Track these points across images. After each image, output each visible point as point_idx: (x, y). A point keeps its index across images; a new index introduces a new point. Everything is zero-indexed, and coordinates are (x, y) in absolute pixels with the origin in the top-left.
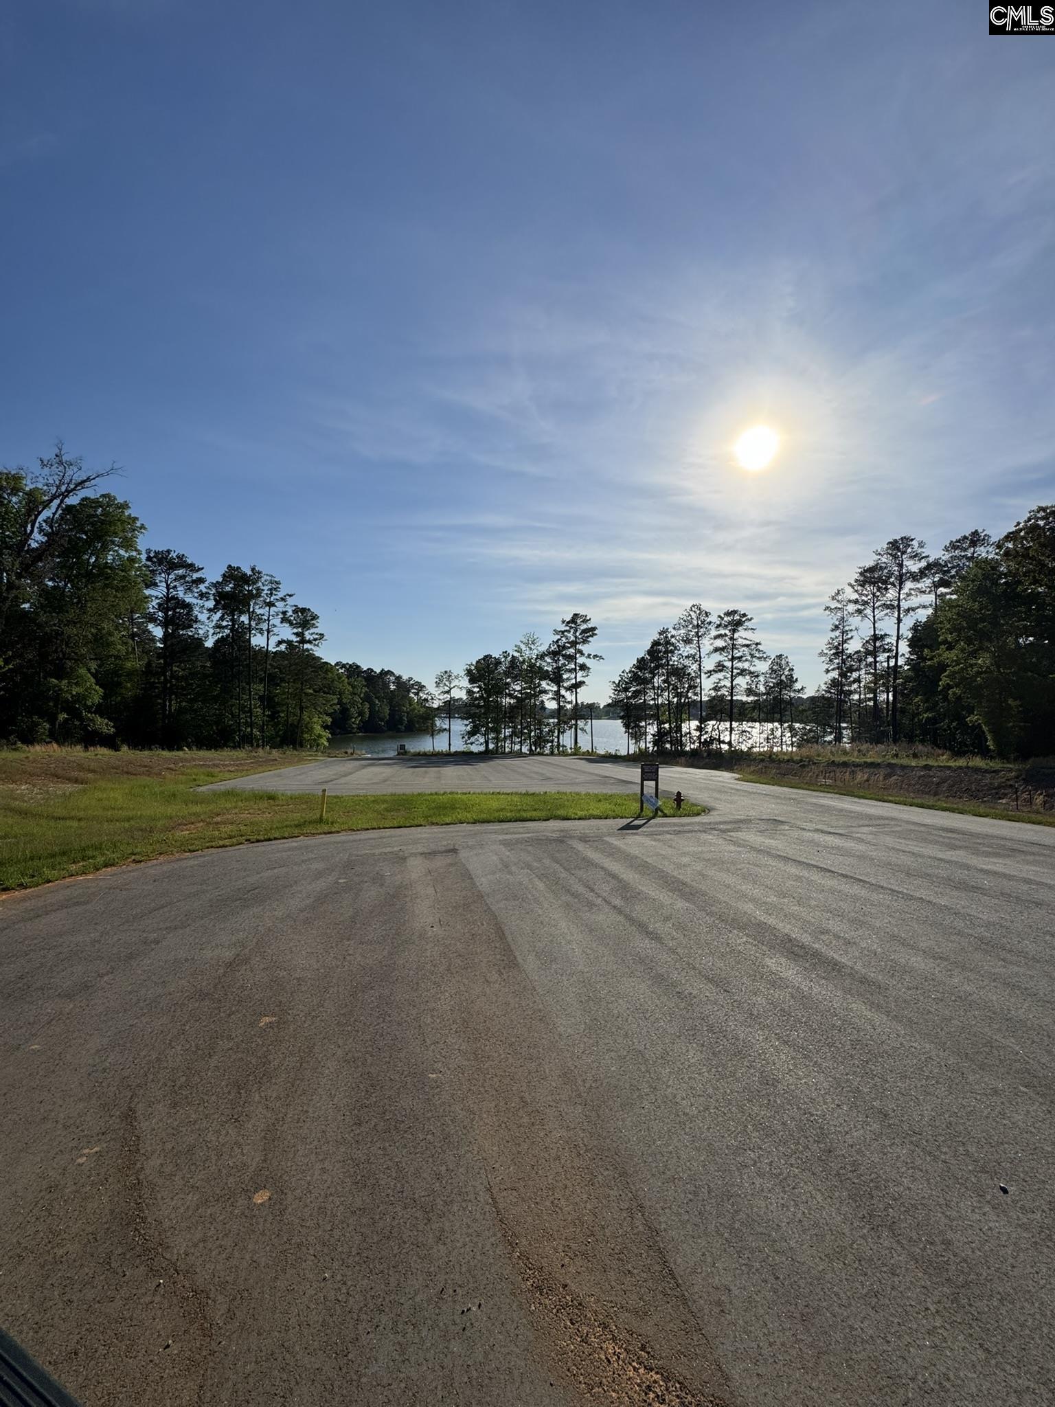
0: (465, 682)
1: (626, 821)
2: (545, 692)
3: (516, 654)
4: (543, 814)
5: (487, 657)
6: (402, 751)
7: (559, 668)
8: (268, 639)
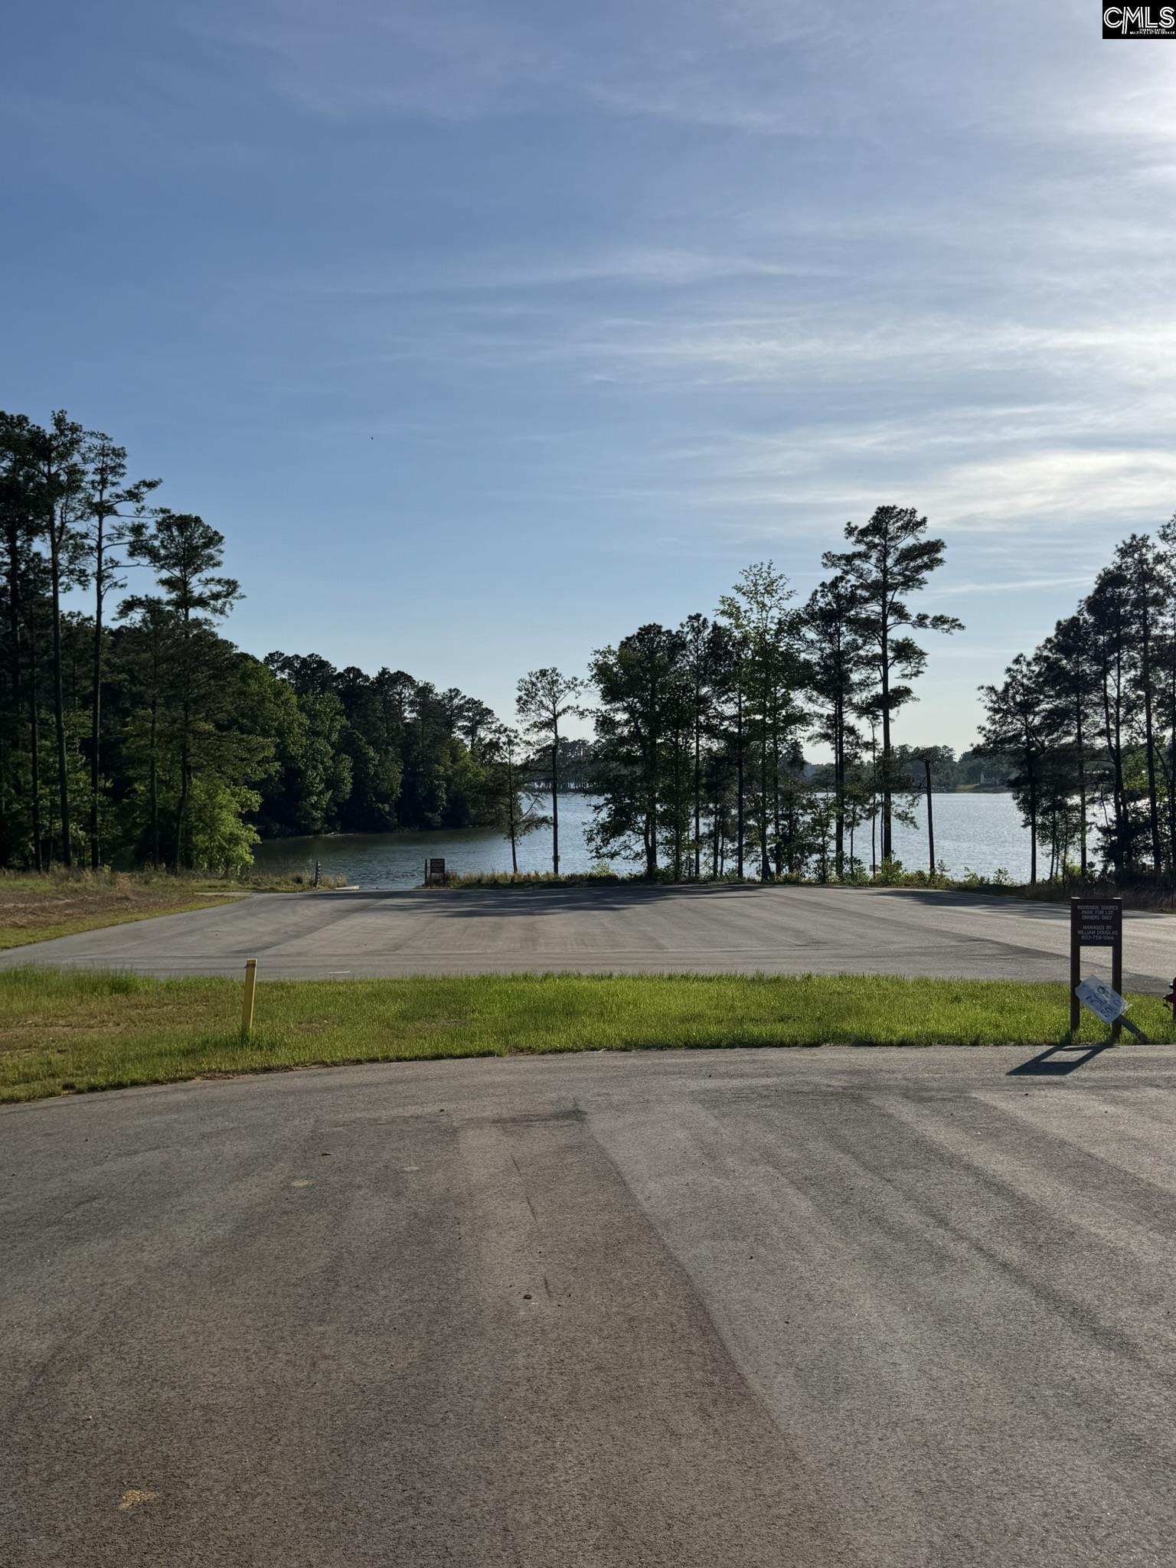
0: (592, 698)
1: (1029, 1053)
2: (803, 719)
3: (724, 622)
4: (804, 1030)
5: (649, 632)
6: (438, 876)
7: (839, 656)
8: (100, 598)
